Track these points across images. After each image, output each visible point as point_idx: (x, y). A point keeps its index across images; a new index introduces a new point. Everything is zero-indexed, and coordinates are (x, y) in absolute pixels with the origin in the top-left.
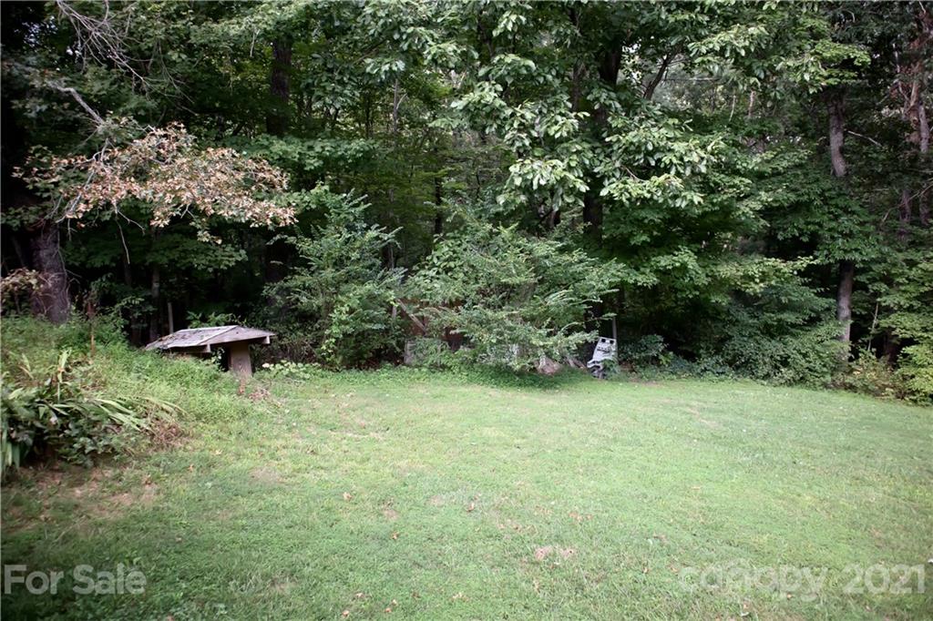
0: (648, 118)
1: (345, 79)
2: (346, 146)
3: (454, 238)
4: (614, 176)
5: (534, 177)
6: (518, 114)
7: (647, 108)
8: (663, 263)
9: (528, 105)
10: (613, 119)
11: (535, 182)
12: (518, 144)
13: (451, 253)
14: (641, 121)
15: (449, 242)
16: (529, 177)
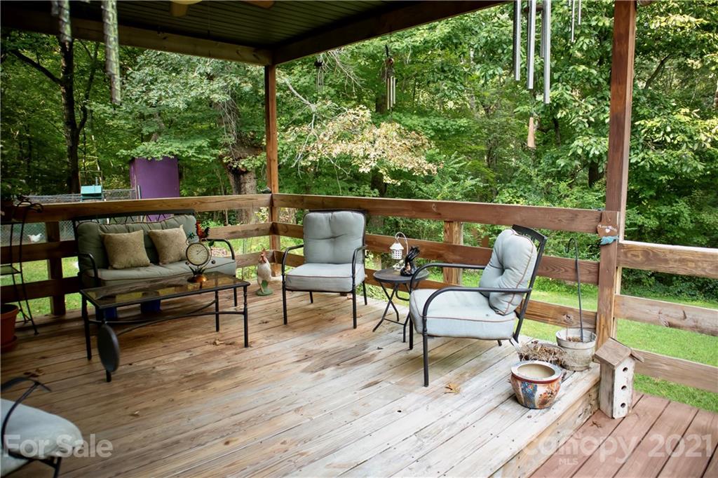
0: (665, 108)
1: (456, 78)
2: (452, 123)
3: (512, 187)
4: (638, 149)
5: (591, 149)
6: (583, 106)
7: (665, 101)
8: (664, 211)
9: (591, 99)
10: (641, 108)
11: (592, 152)
12: (580, 126)
13: (511, 198)
14: (659, 110)
15: (510, 190)
16: (588, 149)
